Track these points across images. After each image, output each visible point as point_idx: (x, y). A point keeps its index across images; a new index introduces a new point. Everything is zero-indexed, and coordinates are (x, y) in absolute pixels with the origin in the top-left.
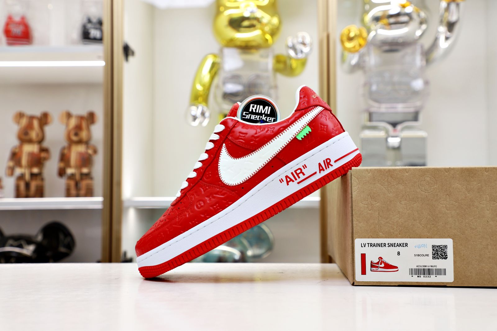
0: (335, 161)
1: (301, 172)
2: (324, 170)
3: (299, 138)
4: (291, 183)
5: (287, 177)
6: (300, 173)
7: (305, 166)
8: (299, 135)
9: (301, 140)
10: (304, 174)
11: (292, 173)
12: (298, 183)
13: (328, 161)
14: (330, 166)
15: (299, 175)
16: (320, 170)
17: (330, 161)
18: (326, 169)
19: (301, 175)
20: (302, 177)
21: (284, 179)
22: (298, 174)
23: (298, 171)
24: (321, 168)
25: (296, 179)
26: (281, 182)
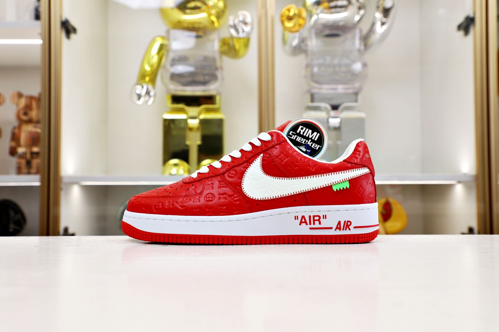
0: (355, 227)
1: (319, 220)
2: (340, 230)
3: (335, 188)
4: (303, 224)
5: (303, 217)
6: (317, 220)
7: (324, 217)
8: (336, 185)
9: (334, 191)
10: (320, 223)
11: (310, 217)
12: (311, 229)
13: (349, 223)
14: (347, 229)
15: (316, 222)
16: (337, 228)
17: (350, 225)
18: (343, 230)
19: (317, 222)
20: (317, 225)
21: (300, 218)
22: (314, 220)
23: (317, 218)
24: (339, 227)
25: (310, 224)
26: (295, 219)
